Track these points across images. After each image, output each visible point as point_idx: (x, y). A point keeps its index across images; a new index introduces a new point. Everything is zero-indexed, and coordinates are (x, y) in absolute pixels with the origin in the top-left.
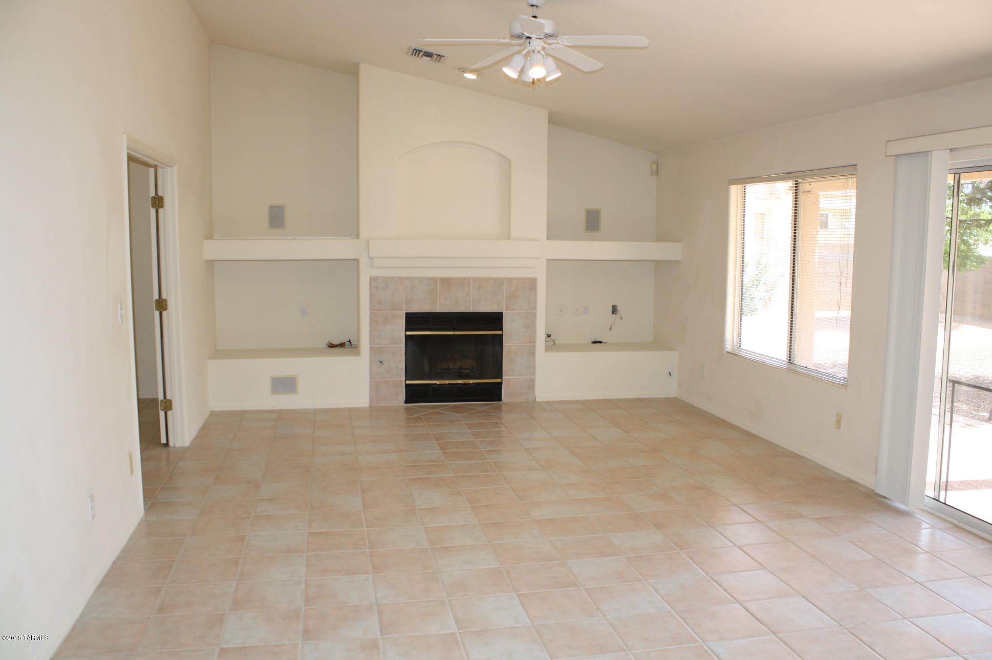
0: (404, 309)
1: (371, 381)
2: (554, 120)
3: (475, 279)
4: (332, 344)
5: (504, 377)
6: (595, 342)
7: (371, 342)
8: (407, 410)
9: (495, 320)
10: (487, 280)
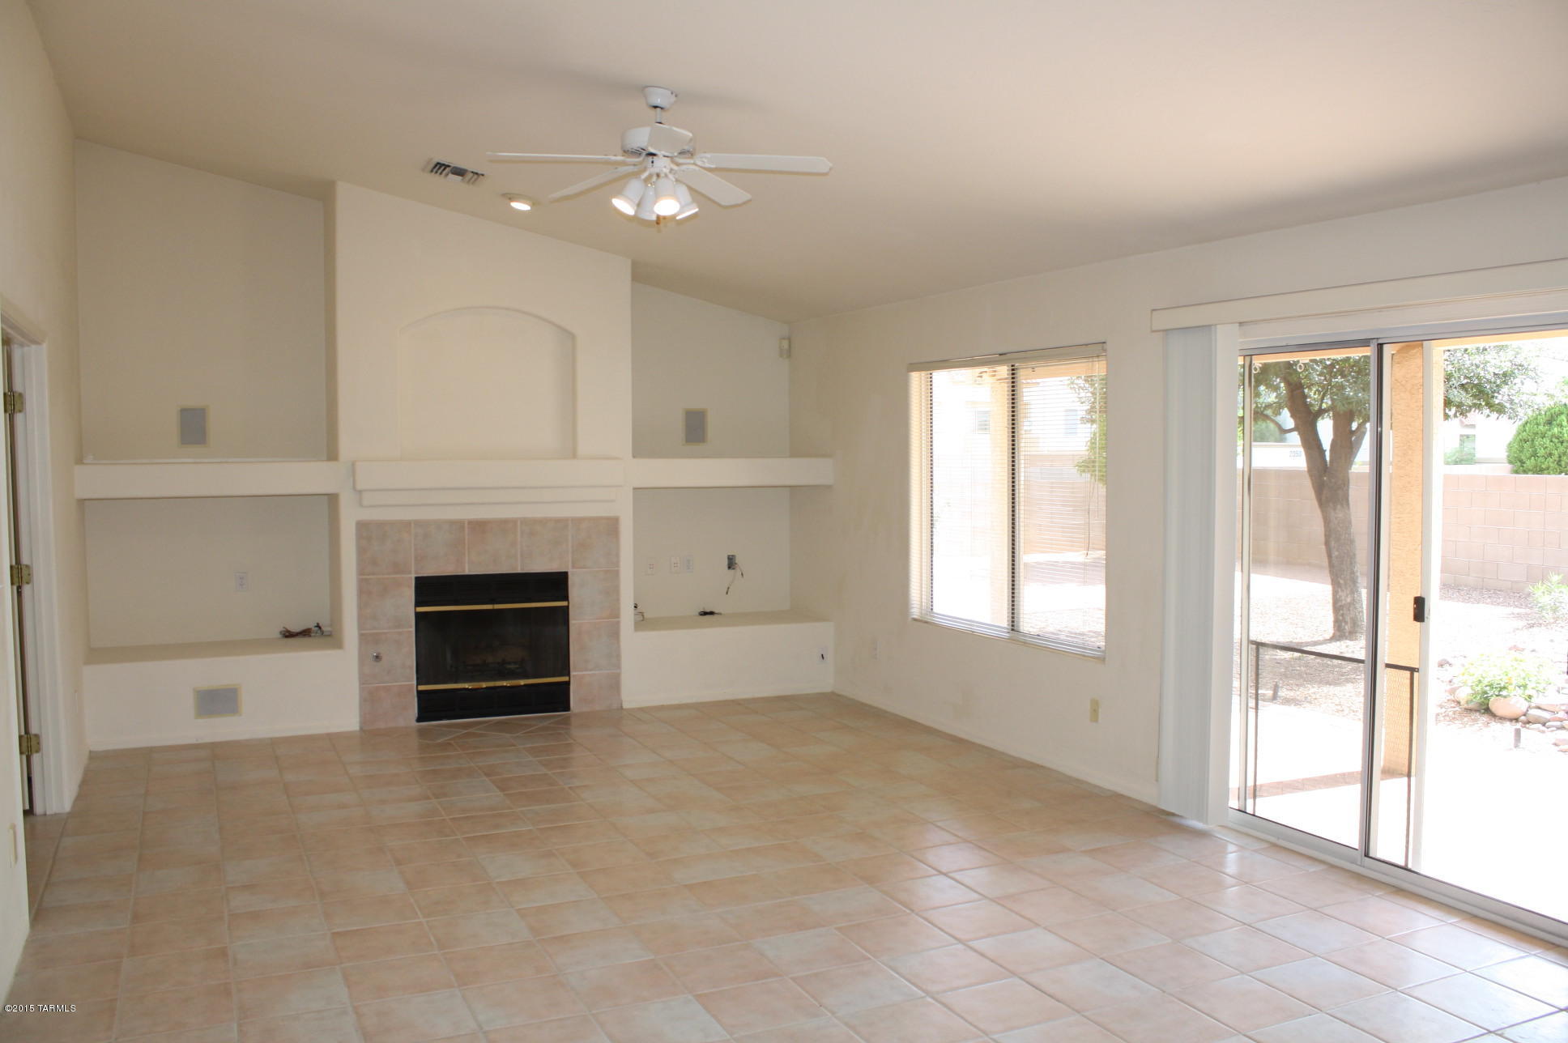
0: (413, 569)
1: (362, 690)
2: (643, 275)
3: (525, 521)
4: (288, 631)
5: (572, 673)
6: (705, 613)
7: (361, 626)
8: (422, 733)
9: (556, 584)
10: (543, 522)
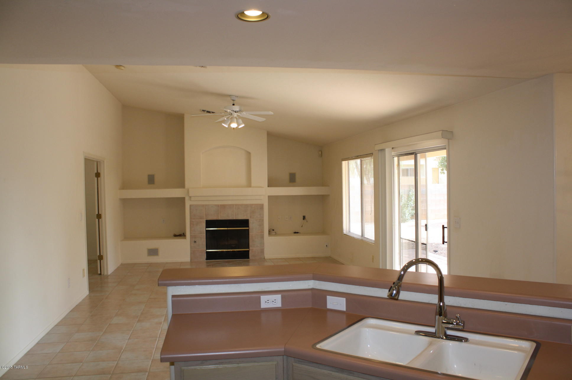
0: (205, 218)
1: (191, 250)
2: (270, 135)
3: (236, 205)
4: (175, 235)
5: (250, 248)
6: (295, 233)
7: (191, 233)
8: (207, 262)
9: (245, 223)
10: (241, 205)
